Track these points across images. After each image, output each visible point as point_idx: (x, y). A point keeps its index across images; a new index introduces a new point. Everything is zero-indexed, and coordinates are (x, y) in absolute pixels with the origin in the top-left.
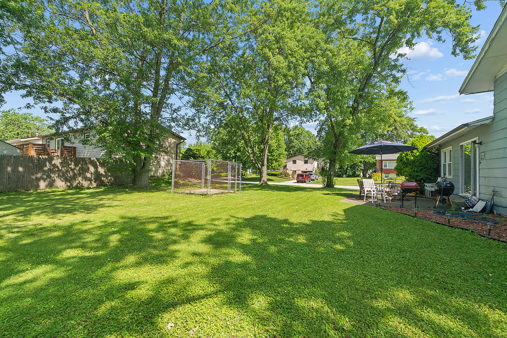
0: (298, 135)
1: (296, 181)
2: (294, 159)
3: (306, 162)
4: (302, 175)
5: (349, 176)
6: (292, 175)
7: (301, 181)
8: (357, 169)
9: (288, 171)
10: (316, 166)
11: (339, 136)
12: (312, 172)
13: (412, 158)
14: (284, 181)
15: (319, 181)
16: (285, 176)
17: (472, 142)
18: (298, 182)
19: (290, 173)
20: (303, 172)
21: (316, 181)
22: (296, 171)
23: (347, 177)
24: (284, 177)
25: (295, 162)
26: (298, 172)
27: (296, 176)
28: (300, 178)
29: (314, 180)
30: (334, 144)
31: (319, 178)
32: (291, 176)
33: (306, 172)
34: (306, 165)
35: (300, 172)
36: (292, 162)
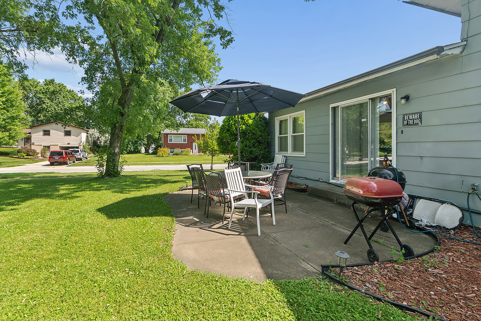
0: (53, 93)
1: (49, 163)
2: (46, 128)
3: (68, 133)
4: (59, 154)
5: (130, 152)
6: (42, 153)
7: (57, 162)
8: (140, 144)
9: (33, 147)
10: (84, 139)
11: (130, 84)
12: (78, 148)
13: (244, 127)
14: (24, 164)
15: (89, 160)
16: (28, 155)
17: (370, 99)
18: (52, 164)
19: (39, 150)
20: (62, 148)
21: (84, 160)
22: (49, 147)
23: (128, 153)
24: (26, 157)
25: (47, 133)
26: (52, 149)
27: (48, 154)
28: (57, 158)
29: (81, 159)
30: (119, 100)
31: (90, 155)
32: (40, 155)
33: (67, 148)
34: (68, 137)
35: (58, 149)
36: (42, 133)
